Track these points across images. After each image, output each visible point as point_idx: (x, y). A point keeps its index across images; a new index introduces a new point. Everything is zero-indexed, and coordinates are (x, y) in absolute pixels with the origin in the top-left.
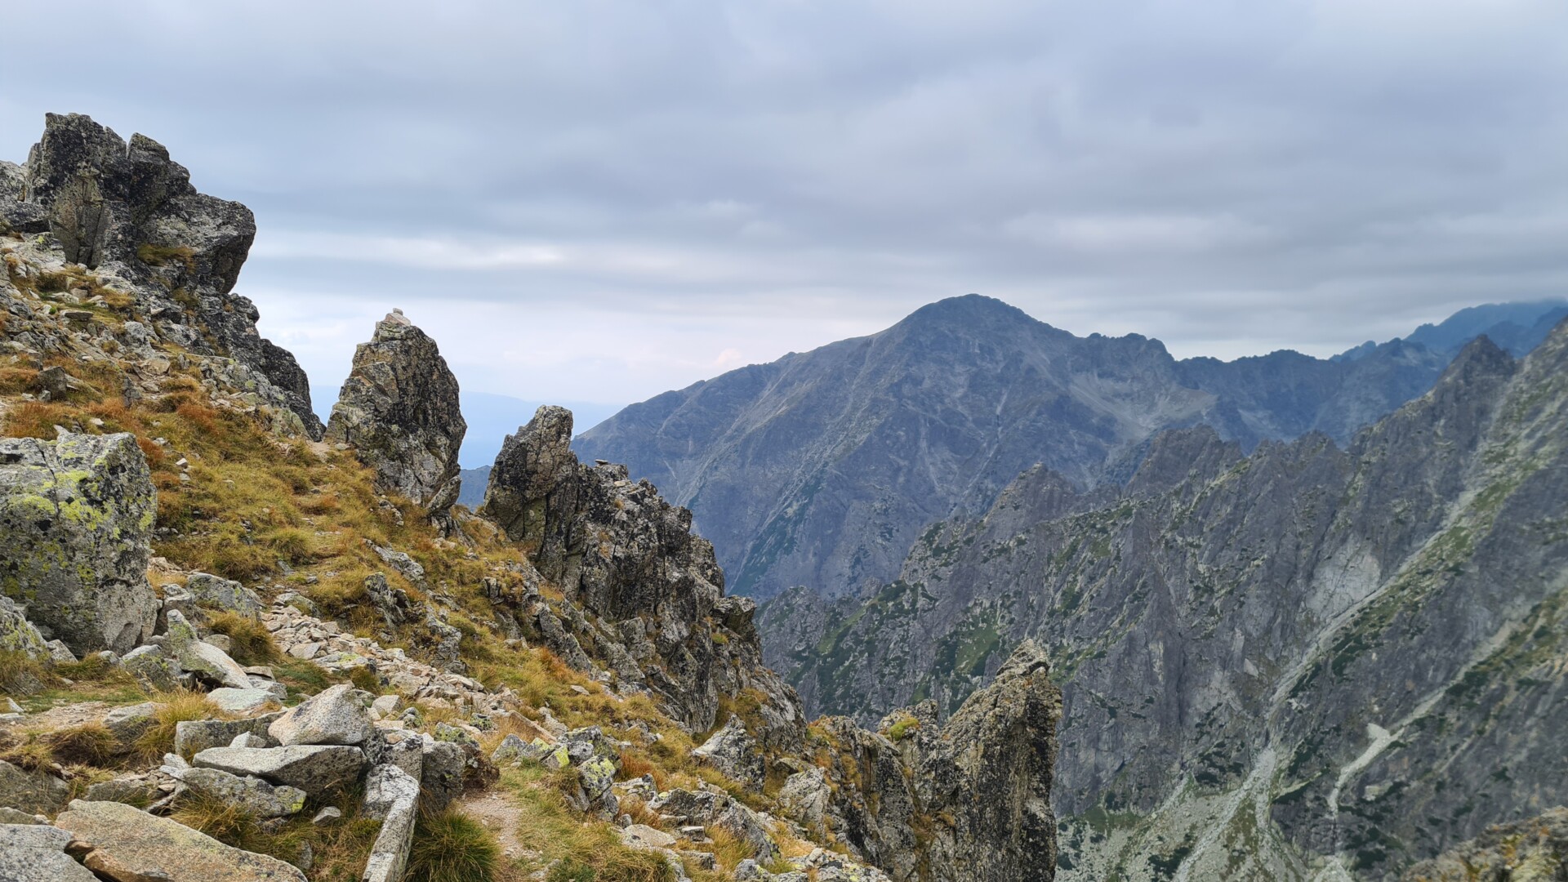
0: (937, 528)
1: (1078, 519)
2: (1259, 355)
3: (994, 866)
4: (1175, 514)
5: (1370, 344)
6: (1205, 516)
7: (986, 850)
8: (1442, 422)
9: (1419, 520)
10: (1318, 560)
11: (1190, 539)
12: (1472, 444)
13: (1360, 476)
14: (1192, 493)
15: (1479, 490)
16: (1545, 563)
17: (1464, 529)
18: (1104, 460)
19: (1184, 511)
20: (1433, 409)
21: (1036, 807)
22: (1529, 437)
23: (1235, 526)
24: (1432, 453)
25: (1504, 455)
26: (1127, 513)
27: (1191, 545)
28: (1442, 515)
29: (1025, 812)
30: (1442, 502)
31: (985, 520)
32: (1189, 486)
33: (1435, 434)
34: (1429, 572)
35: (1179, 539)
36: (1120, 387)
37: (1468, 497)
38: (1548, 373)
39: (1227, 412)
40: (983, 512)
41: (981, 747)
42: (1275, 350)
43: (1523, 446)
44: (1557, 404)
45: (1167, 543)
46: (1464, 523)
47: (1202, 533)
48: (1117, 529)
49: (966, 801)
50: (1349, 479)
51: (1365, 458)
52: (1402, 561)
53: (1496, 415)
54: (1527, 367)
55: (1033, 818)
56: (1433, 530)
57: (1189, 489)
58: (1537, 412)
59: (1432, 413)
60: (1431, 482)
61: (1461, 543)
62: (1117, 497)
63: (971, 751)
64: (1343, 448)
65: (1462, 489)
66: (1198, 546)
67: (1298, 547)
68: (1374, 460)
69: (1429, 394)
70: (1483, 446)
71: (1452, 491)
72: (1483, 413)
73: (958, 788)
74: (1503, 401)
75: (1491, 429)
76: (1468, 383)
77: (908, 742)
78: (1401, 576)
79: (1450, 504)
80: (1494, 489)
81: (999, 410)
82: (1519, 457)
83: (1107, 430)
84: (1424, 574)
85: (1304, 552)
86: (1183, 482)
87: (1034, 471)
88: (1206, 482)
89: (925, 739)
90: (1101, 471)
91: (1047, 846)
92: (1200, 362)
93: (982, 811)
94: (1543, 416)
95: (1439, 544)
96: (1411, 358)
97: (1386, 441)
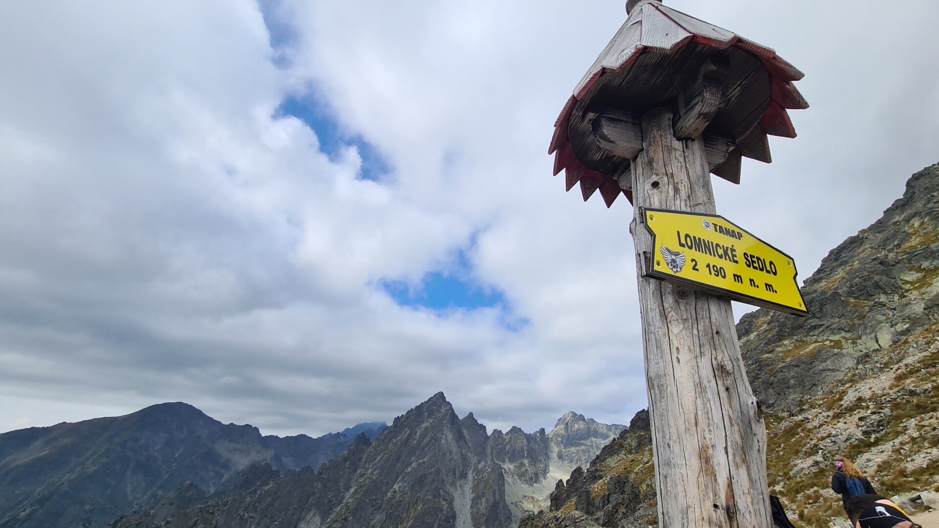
0: (122, 518)
1: (201, 508)
2: (293, 436)
4: (247, 503)
5: (331, 433)
6: (259, 503)
8: (348, 462)
9: (336, 500)
10: (299, 519)
11: (250, 515)
12: (356, 471)
13: (320, 483)
14: (256, 493)
15: (356, 487)
16: (372, 514)
17: (349, 503)
18: (221, 479)
19: (251, 501)
22: (372, 468)
23: (271, 507)
24: (344, 474)
25: (365, 474)
26: (226, 504)
27: (251, 517)
28: (343, 497)
30: (344, 493)
31: (152, 512)
32: (256, 489)
33: (346, 467)
34: (336, 521)
35: (246, 515)
36: (238, 446)
37: (352, 490)
38: (379, 446)
39: (277, 458)
40: (152, 508)
42: (299, 434)
43: (370, 471)
44: (380, 457)
45: (240, 517)
46: (350, 500)
47: (256, 511)
48: (219, 512)
50: (316, 485)
51: (322, 476)
52: (329, 517)
53: (363, 460)
54: (374, 444)
56: (340, 504)
58: (375, 459)
59: (346, 459)
60: (342, 485)
61: (348, 508)
62: (223, 496)
64: (316, 473)
65: (351, 487)
66: (254, 518)
67: (293, 515)
68: (325, 477)
69: (346, 452)
70: (359, 471)
71: (348, 488)
72: (360, 459)
74: (366, 455)
75: (362, 465)
76: (357, 449)
78: (327, 523)
79: (346, 493)
80: (360, 487)
81: (177, 455)
82: (368, 475)
83: (226, 465)
85: (295, 516)
86: (254, 488)
87: (186, 485)
88: (263, 488)
90: (219, 484)
92: (271, 437)
94: (376, 461)
95: (341, 510)
96: (342, 439)
97: (330, 469)
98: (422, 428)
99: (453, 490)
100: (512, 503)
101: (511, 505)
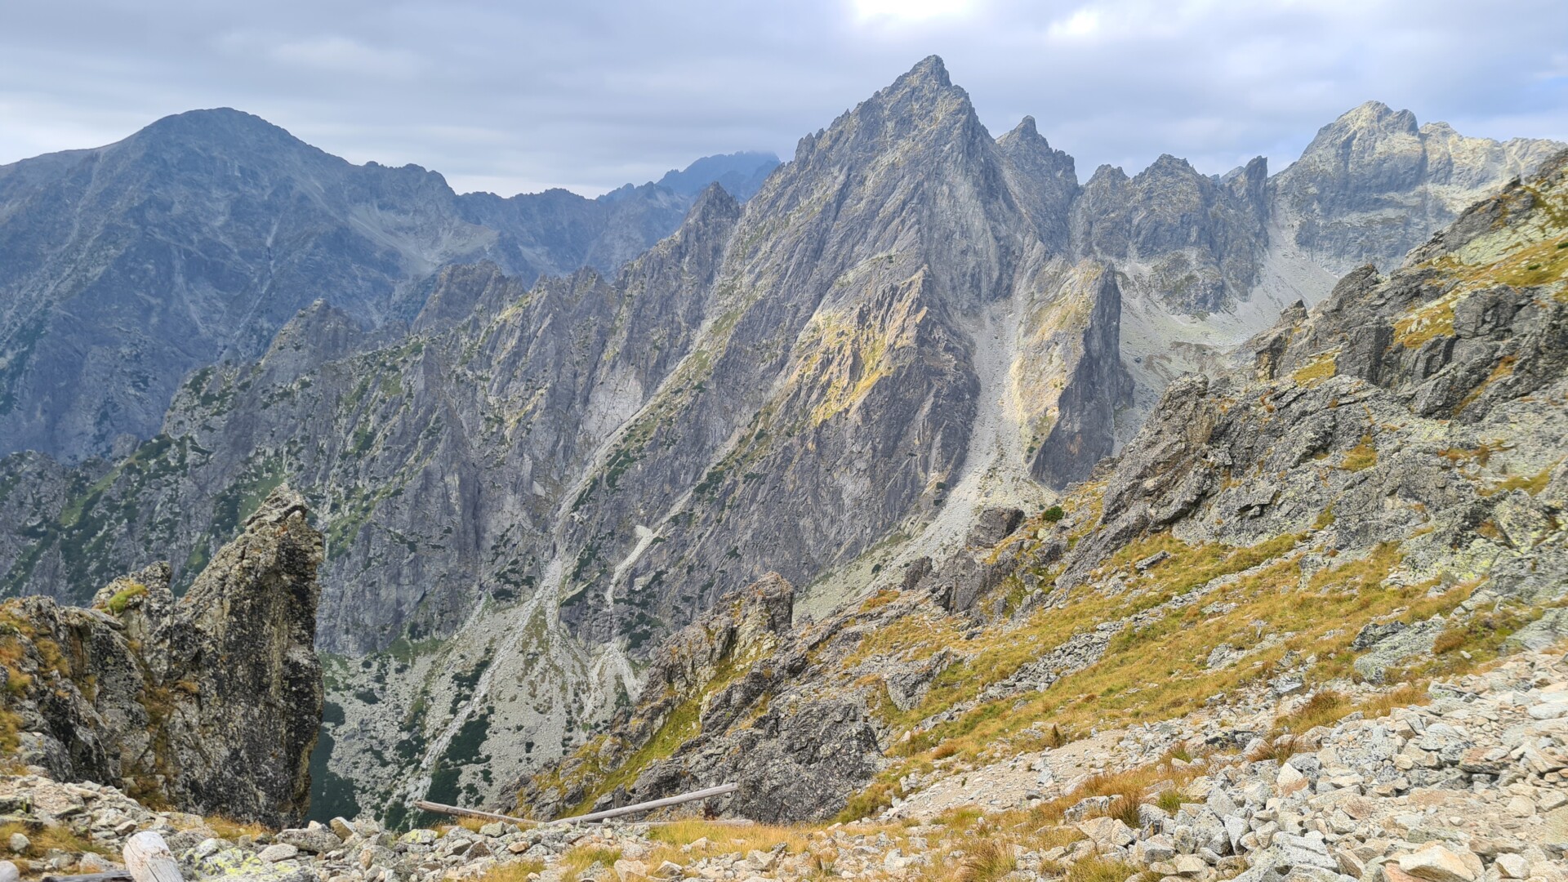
0: (204, 374)
1: (366, 358)
2: (536, 192)
3: (250, 724)
4: (463, 349)
5: (629, 186)
6: (493, 349)
7: (239, 710)
8: (687, 258)
9: (671, 346)
10: (592, 386)
11: (479, 373)
12: (710, 279)
13: (624, 307)
14: (479, 327)
15: (716, 318)
16: (763, 377)
17: (704, 352)
18: (390, 296)
19: (472, 346)
20: (680, 247)
21: (299, 655)
22: (750, 272)
23: (520, 358)
24: (680, 286)
25: (733, 288)
26: (417, 350)
27: (481, 378)
28: (689, 341)
29: (286, 663)
30: (688, 330)
31: (262, 362)
32: (476, 321)
33: (682, 269)
34: (680, 390)
35: (469, 373)
36: (402, 220)
37: (707, 324)
38: (763, 218)
39: (509, 247)
40: (259, 354)
41: (227, 604)
42: (549, 188)
43: (747, 280)
44: (770, 244)
45: (458, 377)
46: (704, 348)
47: (490, 366)
48: (408, 366)
49: (211, 664)
50: (615, 311)
51: (628, 292)
52: (660, 382)
53: (727, 253)
54: (748, 212)
55: (295, 666)
56: (682, 354)
57: (476, 325)
58: (756, 251)
59: (680, 252)
60: (680, 312)
61: (703, 364)
62: (406, 334)
63: (215, 610)
64: (610, 283)
65: (702, 318)
66: (488, 379)
67: (575, 376)
68: (635, 293)
69: (677, 234)
70: (718, 280)
71: (696, 321)
72: (717, 251)
73: (201, 652)
74: (732, 241)
75: (723, 265)
76: (706, 225)
77: (134, 613)
78: (659, 396)
79: (694, 331)
80: (727, 317)
81: (269, 242)
82: (744, 290)
83: (391, 264)
84: (676, 393)
85: (581, 380)
86: (470, 317)
87: (315, 309)
88: (492, 317)
89: (155, 606)
90: (388, 307)
91: (312, 691)
92: (480, 197)
93: (231, 672)
94: (760, 254)
95: (686, 367)
96: (662, 201)
97: (645, 276)
98: (879, 169)
99: (971, 327)
100: (1138, 361)
101: (1135, 364)
